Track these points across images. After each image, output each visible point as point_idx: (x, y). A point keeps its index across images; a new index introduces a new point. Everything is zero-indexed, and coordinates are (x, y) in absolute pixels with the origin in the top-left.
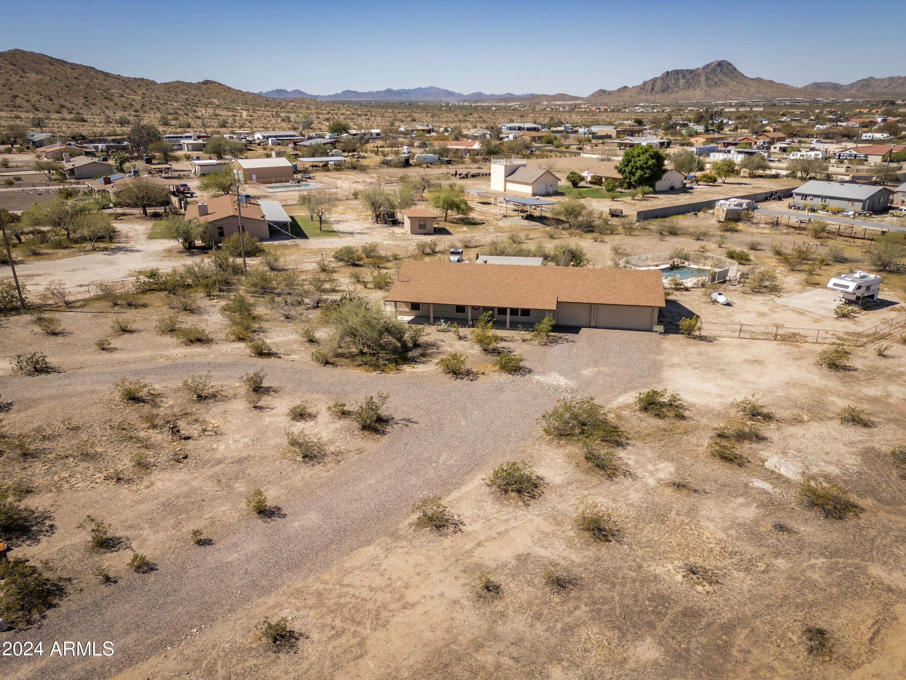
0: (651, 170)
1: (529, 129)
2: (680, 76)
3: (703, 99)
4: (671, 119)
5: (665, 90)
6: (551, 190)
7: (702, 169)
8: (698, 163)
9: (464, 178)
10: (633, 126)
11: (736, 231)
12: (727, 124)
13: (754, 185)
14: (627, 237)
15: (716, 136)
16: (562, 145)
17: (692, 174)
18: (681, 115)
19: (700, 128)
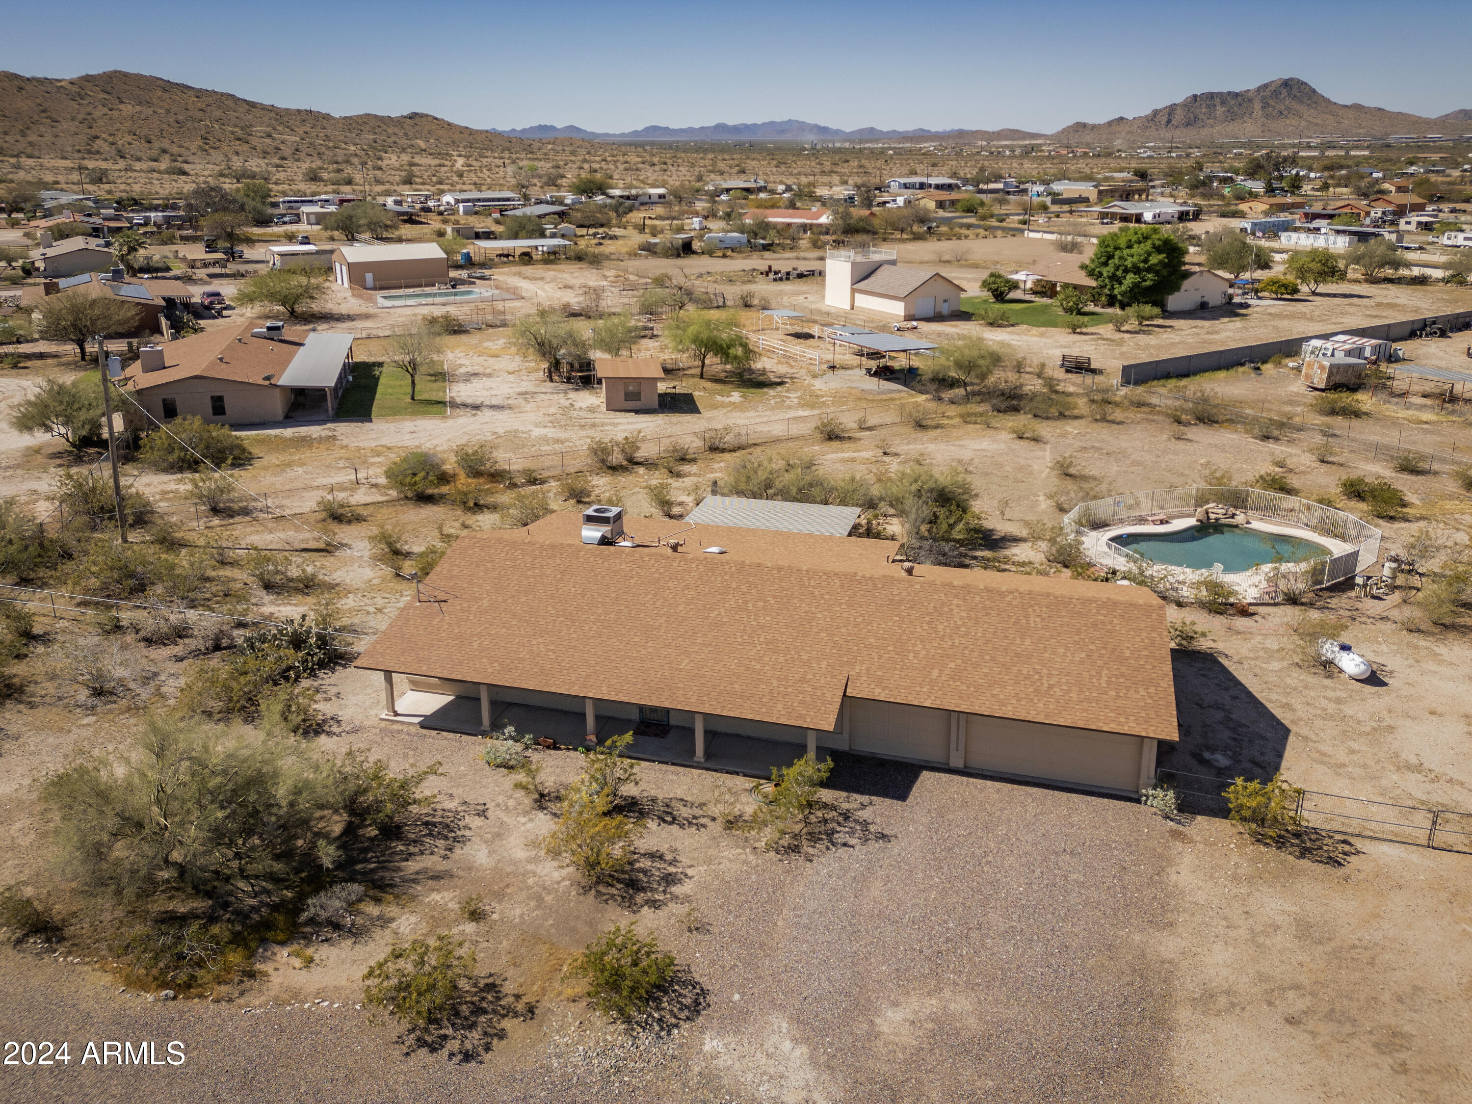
0: (1157, 273)
1: (937, 187)
2: (1217, 101)
3: (1259, 137)
4: (1201, 170)
5: (1191, 122)
6: (945, 309)
7: (1265, 265)
8: (1257, 255)
9: (781, 279)
10: (1131, 181)
11: (1358, 414)
12: (1306, 177)
13: (1378, 300)
14: (1095, 425)
15: (1289, 200)
16: (992, 216)
17: (1246, 275)
18: (1220, 162)
19: (1258, 186)
